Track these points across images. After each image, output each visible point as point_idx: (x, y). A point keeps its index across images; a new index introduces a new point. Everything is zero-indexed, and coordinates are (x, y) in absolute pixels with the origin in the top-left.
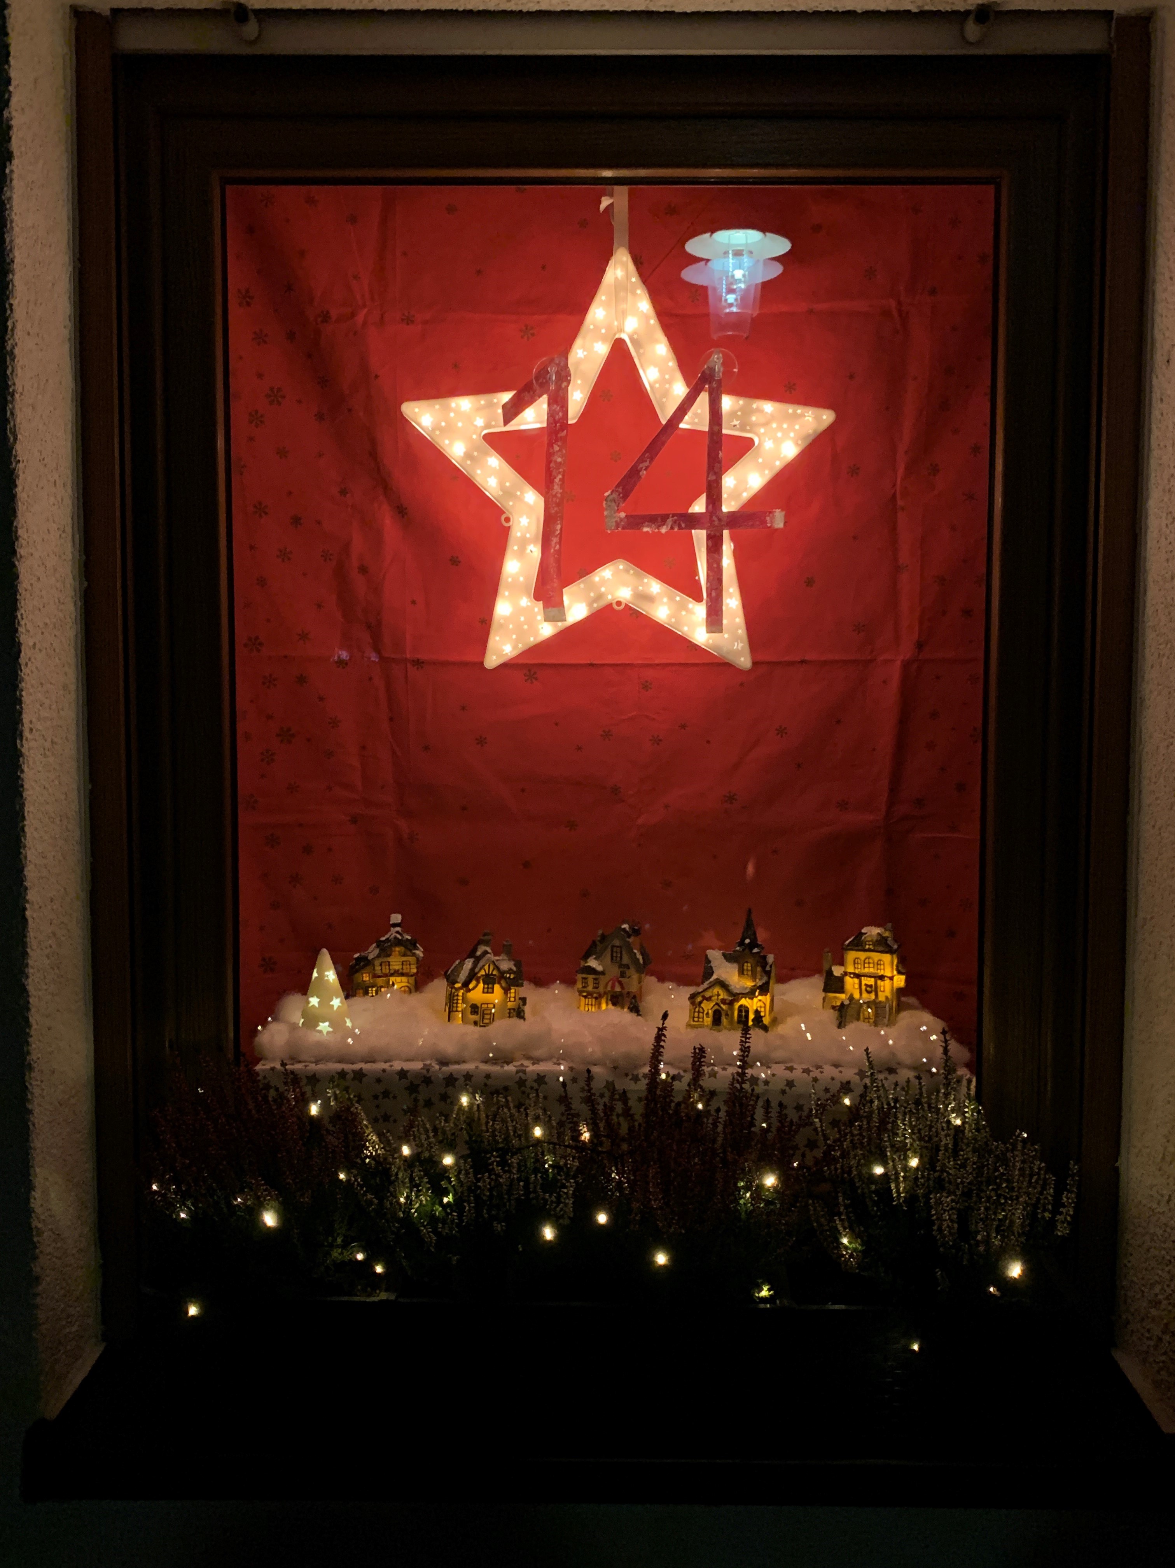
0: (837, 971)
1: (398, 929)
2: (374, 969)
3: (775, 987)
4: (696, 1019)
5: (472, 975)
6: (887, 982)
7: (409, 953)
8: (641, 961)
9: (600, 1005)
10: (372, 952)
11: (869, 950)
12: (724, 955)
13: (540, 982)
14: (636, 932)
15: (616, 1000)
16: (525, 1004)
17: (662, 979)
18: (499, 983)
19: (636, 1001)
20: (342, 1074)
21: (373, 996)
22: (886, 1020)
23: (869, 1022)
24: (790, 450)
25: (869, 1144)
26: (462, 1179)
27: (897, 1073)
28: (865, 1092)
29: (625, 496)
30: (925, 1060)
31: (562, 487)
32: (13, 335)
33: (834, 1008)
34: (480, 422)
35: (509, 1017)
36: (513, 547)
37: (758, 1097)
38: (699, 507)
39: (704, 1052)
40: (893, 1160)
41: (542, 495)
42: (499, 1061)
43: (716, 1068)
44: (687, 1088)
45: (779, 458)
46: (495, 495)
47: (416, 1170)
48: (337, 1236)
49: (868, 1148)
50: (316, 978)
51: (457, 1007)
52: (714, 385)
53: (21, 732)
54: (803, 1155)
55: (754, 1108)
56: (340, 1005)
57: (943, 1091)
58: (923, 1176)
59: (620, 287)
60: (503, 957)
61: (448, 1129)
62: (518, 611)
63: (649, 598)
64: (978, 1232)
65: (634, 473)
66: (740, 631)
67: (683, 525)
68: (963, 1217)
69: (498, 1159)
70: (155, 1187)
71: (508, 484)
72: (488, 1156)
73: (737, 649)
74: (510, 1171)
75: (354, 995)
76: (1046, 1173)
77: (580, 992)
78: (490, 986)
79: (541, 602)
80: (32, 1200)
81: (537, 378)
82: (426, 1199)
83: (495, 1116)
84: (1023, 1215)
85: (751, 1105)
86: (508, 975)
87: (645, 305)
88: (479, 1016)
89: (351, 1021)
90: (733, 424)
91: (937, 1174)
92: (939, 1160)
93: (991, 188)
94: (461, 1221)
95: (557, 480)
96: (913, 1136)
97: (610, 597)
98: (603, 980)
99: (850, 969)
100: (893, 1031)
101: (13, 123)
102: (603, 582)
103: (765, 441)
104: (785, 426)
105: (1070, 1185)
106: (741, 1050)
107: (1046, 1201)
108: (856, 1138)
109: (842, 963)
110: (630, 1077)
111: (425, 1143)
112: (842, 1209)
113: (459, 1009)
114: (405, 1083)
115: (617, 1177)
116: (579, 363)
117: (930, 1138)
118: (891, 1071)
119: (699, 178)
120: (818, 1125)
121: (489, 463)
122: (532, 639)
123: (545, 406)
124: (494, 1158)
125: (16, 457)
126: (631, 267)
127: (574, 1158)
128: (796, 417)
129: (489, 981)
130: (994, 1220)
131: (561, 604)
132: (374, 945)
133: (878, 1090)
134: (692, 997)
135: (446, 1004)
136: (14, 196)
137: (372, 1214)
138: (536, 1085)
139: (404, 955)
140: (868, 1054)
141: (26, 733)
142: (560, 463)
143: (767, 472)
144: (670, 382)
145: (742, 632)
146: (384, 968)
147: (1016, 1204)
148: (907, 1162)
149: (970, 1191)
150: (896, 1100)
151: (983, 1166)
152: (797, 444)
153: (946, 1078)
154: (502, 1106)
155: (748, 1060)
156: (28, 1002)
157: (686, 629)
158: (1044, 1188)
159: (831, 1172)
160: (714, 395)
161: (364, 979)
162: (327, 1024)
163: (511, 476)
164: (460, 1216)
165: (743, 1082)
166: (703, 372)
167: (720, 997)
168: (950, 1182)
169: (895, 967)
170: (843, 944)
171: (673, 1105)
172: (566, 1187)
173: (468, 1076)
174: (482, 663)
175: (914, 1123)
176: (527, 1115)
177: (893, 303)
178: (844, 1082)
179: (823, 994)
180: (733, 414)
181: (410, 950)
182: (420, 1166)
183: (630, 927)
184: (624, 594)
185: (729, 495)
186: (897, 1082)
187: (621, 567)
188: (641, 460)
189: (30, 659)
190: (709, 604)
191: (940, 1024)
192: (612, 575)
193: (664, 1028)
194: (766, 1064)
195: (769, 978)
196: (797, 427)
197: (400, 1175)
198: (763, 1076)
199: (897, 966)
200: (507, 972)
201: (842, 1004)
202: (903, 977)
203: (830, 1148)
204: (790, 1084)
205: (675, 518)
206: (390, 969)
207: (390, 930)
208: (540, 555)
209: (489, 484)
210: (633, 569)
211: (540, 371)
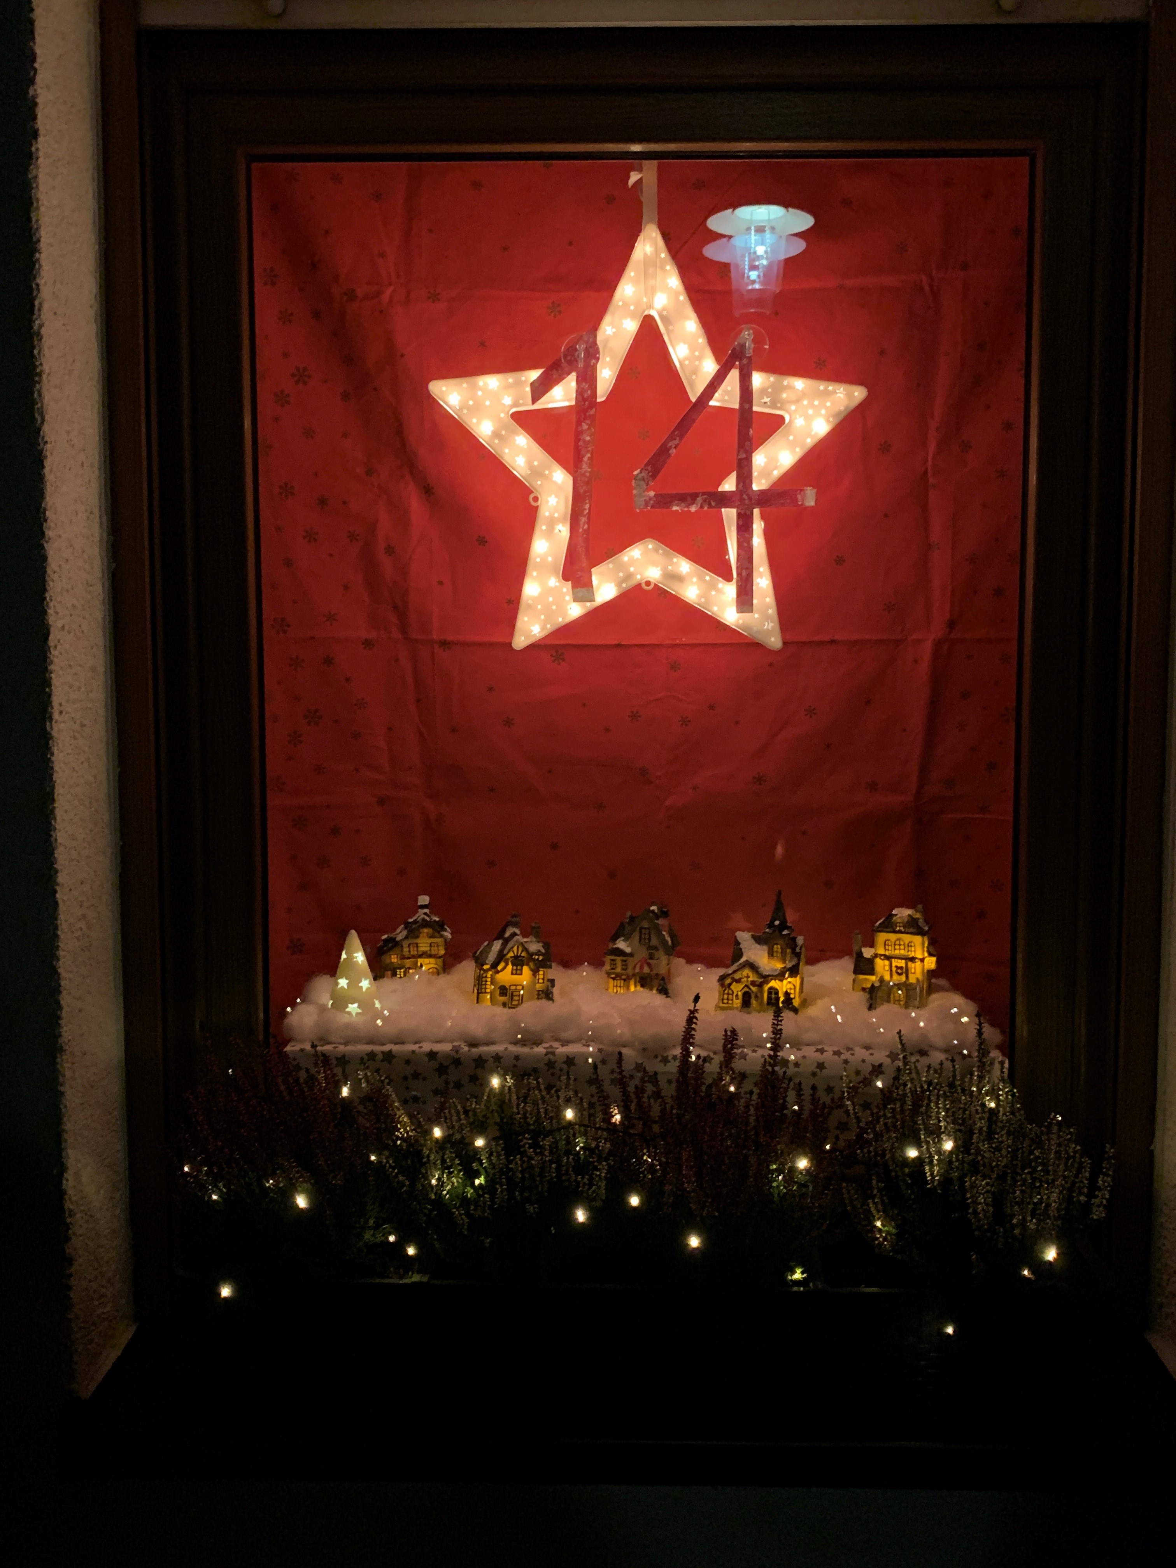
0: (867, 953)
1: (426, 911)
2: (402, 951)
3: (805, 969)
4: (725, 1001)
5: (501, 957)
6: (918, 964)
7: (437, 934)
8: (670, 943)
9: (628, 987)
10: (400, 934)
11: (900, 932)
12: (753, 937)
13: (567, 964)
14: (664, 914)
15: (644, 982)
16: (553, 986)
17: (690, 961)
18: (527, 965)
19: (665, 983)
20: (372, 1055)
21: (401, 977)
22: (917, 1003)
23: (900, 1004)
24: (821, 427)
25: (903, 1127)
26: (494, 1162)
27: (928, 1056)
28: (899, 1075)
29: (654, 474)
30: (956, 1042)
31: (591, 465)
32: (40, 315)
33: (864, 989)
34: (507, 400)
35: (538, 999)
36: (541, 527)
37: (790, 1080)
38: (729, 485)
39: (736, 1035)
40: (928, 1143)
41: (570, 473)
42: (527, 1043)
43: (746, 1050)
44: (718, 1070)
45: (809, 435)
46: (523, 474)
47: (447, 1152)
48: (369, 1218)
49: (901, 1130)
50: (344, 959)
51: (486, 988)
52: (745, 361)
53: (51, 713)
54: (837, 1138)
55: (786, 1089)
56: (369, 986)
57: (976, 1074)
58: (958, 1160)
59: (648, 262)
60: (531, 938)
61: (479, 1110)
62: (547, 591)
63: (678, 578)
64: (1013, 1216)
65: (664, 451)
66: (770, 611)
67: (713, 504)
68: (998, 1200)
69: (530, 1141)
70: (186, 1169)
71: (536, 463)
72: (520, 1137)
73: (768, 629)
74: (541, 1153)
75: (382, 977)
76: (1082, 1156)
77: (608, 974)
78: (519, 967)
79: (570, 582)
80: (64, 1182)
81: (565, 356)
82: (457, 1181)
83: (526, 1097)
84: (1059, 1198)
85: (783, 1087)
86: (537, 957)
87: (674, 281)
88: (507, 997)
89: (380, 1002)
90: (763, 401)
91: (971, 1158)
92: (973, 1143)
93: (1026, 160)
94: (494, 1203)
95: (585, 459)
96: (948, 1120)
97: (639, 577)
98: (631, 962)
99: (881, 951)
100: (925, 1012)
101: (38, 100)
102: (632, 561)
103: (795, 418)
104: (816, 403)
105: (1106, 1168)
106: (774, 1033)
107: (1082, 1185)
108: (890, 1121)
109: (872, 945)
110: (660, 1058)
111: (457, 1125)
112: (875, 1192)
113: (488, 991)
114: (434, 1064)
115: (650, 1160)
116: (606, 341)
117: (964, 1120)
118: (923, 1053)
119: (730, 152)
120: (850, 1108)
121: (517, 442)
122: (560, 619)
123: (574, 384)
124: (526, 1140)
125: (43, 437)
126: (660, 242)
127: (606, 1140)
128: (826, 394)
129: (518, 962)
130: (1029, 1203)
131: (589, 584)
132: (403, 926)
133: (910, 1073)
134: (722, 979)
135: (475, 985)
136: (40, 176)
137: (405, 1196)
138: (565, 1067)
139: (432, 937)
140: (900, 1037)
141: (56, 716)
142: (589, 441)
143: (798, 450)
144: (700, 359)
145: (772, 611)
146: (411, 950)
147: (1052, 1188)
148: (941, 1144)
149: (1005, 1174)
150: (930, 1083)
151: (1018, 1149)
152: (828, 421)
153: (980, 1061)
154: (534, 1088)
155: (780, 1042)
156: (60, 986)
157: (715, 609)
158: (1079, 1171)
159: (864, 1156)
160: (745, 371)
161: (393, 960)
162: (356, 1005)
163: (540, 455)
164: (492, 1199)
165: (775, 1065)
166: (734, 350)
167: (750, 979)
168: (984, 1165)
169: (926, 949)
170: (873, 926)
171: (704, 1088)
172: (598, 1170)
173: (497, 1058)
174: (510, 644)
175: (948, 1106)
176: (558, 1097)
177: (924, 279)
178: (877, 1064)
179: (853, 976)
180: (763, 391)
181: (439, 932)
182: (452, 1147)
183: (658, 909)
184: (653, 574)
185: (759, 474)
186: (930, 1064)
187: (650, 546)
188: (671, 438)
189: (59, 641)
190: (740, 584)
191: (972, 1007)
192: (641, 555)
193: (695, 1011)
194: (797, 1045)
195: (799, 960)
196: (828, 404)
197: (432, 1157)
198: (793, 1057)
199: (928, 948)
200: (536, 954)
201: (873, 985)
202: (934, 959)
203: (863, 1131)
204: (821, 1066)
205: (705, 496)
206: (418, 951)
207: (418, 912)
208: (569, 535)
209: (517, 463)
210: (662, 549)
211: (568, 349)
